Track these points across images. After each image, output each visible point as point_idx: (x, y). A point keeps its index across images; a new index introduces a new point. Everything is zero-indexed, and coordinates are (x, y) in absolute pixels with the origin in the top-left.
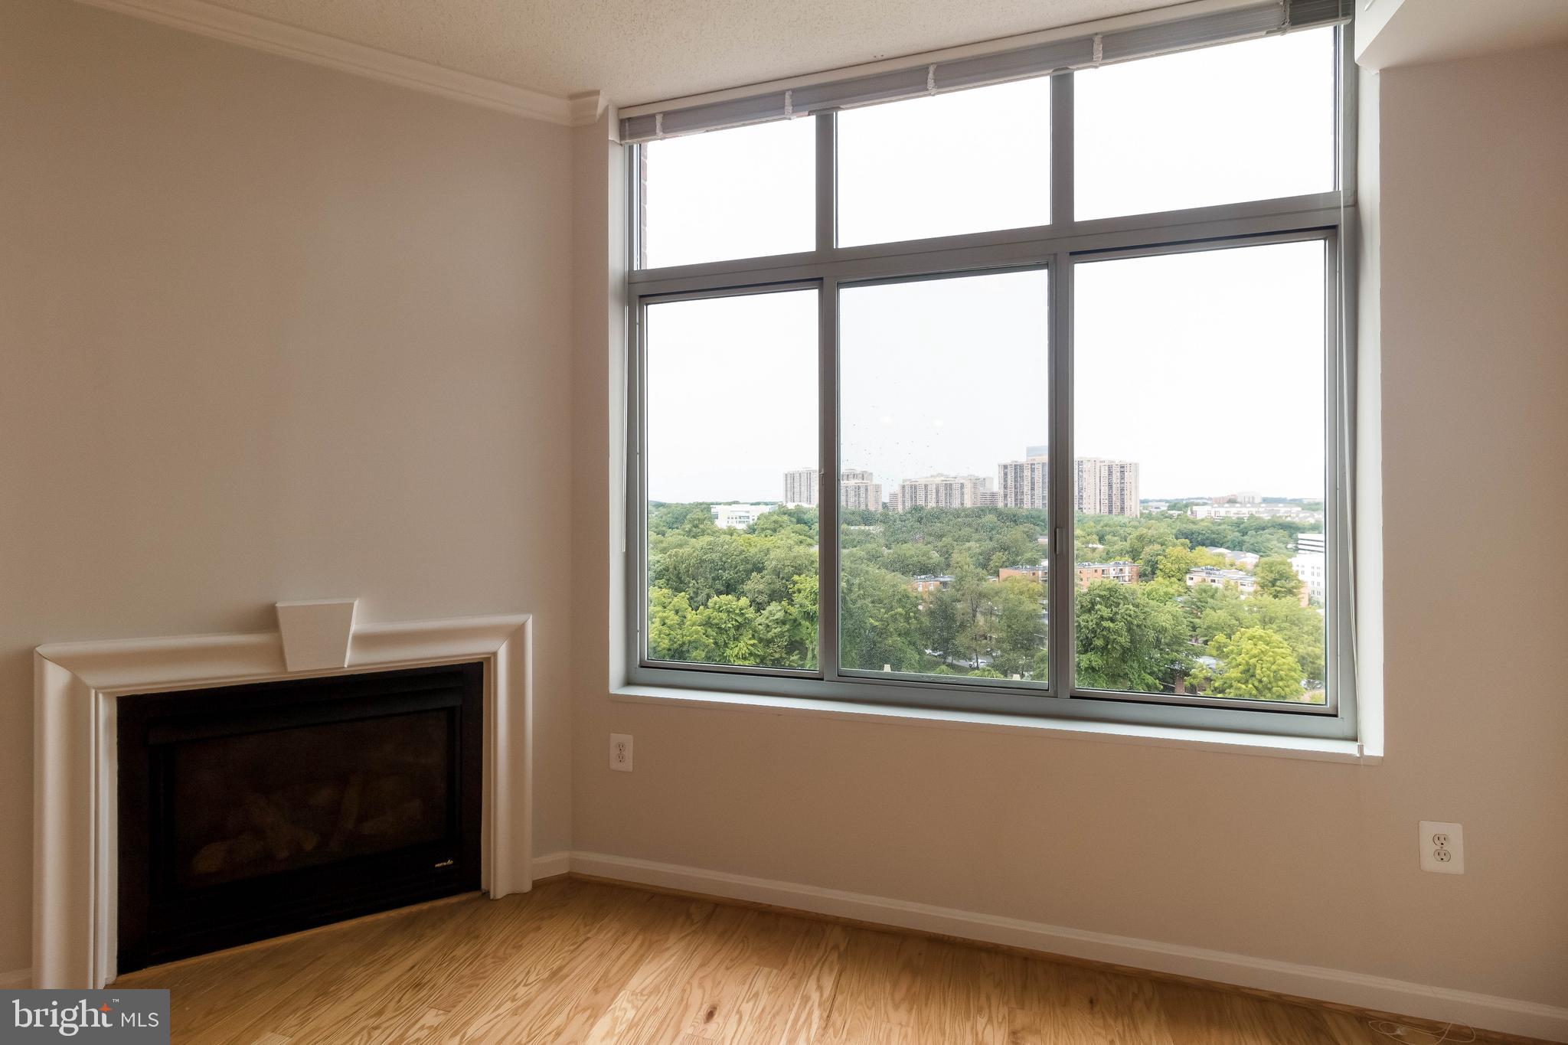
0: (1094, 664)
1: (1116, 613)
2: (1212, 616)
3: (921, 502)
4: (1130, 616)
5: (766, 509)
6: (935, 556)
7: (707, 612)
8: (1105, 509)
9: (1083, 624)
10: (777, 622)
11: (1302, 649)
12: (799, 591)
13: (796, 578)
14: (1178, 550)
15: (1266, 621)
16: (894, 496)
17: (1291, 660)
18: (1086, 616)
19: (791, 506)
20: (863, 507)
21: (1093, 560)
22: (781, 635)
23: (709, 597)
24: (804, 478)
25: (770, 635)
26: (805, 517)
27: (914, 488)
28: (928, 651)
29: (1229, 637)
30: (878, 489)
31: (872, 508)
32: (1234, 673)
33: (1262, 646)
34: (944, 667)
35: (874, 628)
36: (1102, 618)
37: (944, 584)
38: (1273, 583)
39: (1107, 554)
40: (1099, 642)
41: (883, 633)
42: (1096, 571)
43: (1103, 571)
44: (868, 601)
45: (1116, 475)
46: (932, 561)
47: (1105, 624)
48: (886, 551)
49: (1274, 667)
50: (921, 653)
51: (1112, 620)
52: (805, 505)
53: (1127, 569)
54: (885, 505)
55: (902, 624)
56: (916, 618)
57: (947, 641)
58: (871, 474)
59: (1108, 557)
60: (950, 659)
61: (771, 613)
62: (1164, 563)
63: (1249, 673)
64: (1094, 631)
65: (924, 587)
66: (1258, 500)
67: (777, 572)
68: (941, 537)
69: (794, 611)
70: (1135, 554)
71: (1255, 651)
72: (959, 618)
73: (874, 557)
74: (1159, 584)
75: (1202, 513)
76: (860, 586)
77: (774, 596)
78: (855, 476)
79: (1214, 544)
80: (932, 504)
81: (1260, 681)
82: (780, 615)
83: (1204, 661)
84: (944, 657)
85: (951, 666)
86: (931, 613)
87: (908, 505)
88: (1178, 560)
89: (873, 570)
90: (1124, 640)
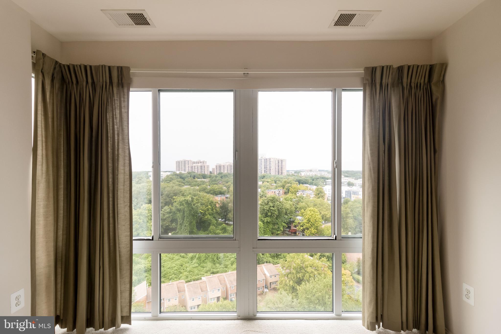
0: (268, 221)
1: (275, 205)
2: (301, 205)
3: (222, 171)
4: (278, 205)
5: (169, 173)
6: (225, 188)
7: (140, 211)
8: (277, 173)
9: (265, 208)
10: (167, 213)
11: (323, 213)
12: (175, 202)
13: (174, 197)
14: (295, 185)
15: (315, 205)
16: (213, 169)
17: (320, 216)
18: (266, 206)
19: (178, 172)
20: (203, 173)
21: (272, 189)
22: (169, 217)
23: (142, 205)
24: (183, 163)
25: (165, 218)
26: (183, 176)
27: (220, 167)
28: (220, 220)
29: (305, 210)
30: (208, 167)
31: (206, 173)
32: (305, 221)
34: (224, 225)
35: (201, 213)
36: (270, 207)
37: (227, 198)
38: (318, 194)
39: (276, 187)
40: (269, 214)
41: (204, 214)
42: (272, 192)
43: (275, 192)
44: (199, 204)
45: (280, 163)
46: (223, 190)
47: (271, 208)
48: (209, 187)
49: (315, 218)
50: (217, 220)
51: (273, 207)
52: (183, 172)
53: (281, 191)
54: (211, 172)
55: (210, 211)
56: (215, 209)
57: (226, 216)
58: (206, 162)
60: (227, 222)
61: (165, 210)
62: (291, 189)
63: (309, 221)
64: (268, 211)
65: (218, 199)
66: (317, 170)
67: (168, 196)
68: (227, 182)
69: (174, 209)
70: (283, 187)
71: (311, 214)
72: (230, 208)
73: (204, 190)
74: (289, 196)
75: (303, 174)
76: (197, 200)
77: (166, 204)
78: (201, 162)
79: (306, 183)
80: (226, 172)
81: (312, 223)
82: (168, 210)
83: (299, 218)
84: (225, 221)
85: (227, 224)
86: (221, 207)
87: (218, 172)
88: (295, 188)
89: (203, 194)
90: (276, 213)
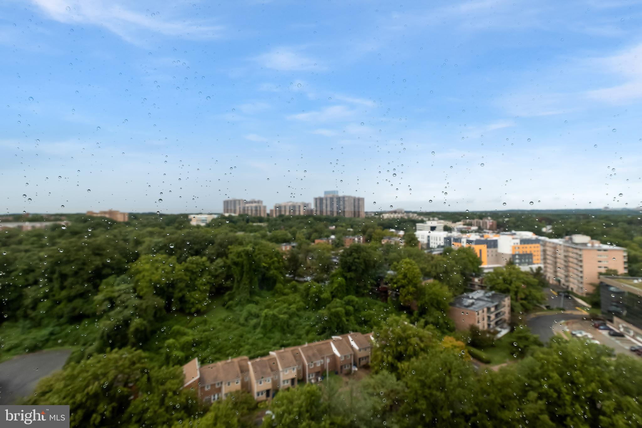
0: (352, 276)
1: (360, 256)
2: (393, 255)
3: (283, 213)
4: (365, 257)
5: (215, 216)
6: (290, 235)
7: (186, 265)
8: (353, 216)
9: (348, 261)
10: (221, 267)
11: (421, 266)
12: (231, 253)
13: (230, 247)
14: (379, 230)
15: (410, 256)
16: (272, 211)
17: (418, 270)
18: (348, 258)
19: (227, 215)
20: (258, 215)
21: (349, 235)
22: (222, 273)
23: (187, 257)
24: (233, 203)
25: (217, 273)
26: (234, 220)
27: (280, 207)
28: (288, 275)
29: (398, 262)
30: (265, 207)
31: (262, 215)
32: (400, 276)
33: (409, 266)
34: (294, 282)
35: (264, 267)
37: (293, 247)
38: (410, 242)
39: (354, 232)
40: (353, 268)
41: (268, 269)
42: (351, 239)
43: (353, 239)
44: (262, 256)
45: (356, 202)
46: (287, 238)
47: (356, 260)
48: (268, 233)
49: (413, 273)
50: (284, 276)
51: (358, 258)
52: (233, 214)
53: (362, 239)
54: (268, 215)
55: (276, 264)
56: (282, 262)
57: (295, 271)
58: (262, 201)
59: (354, 234)
60: (296, 278)
61: (218, 263)
62: (374, 236)
63: (405, 276)
64: (352, 263)
65: (285, 248)
66: (403, 212)
67: (221, 245)
68: (291, 227)
69: (229, 262)
70: (364, 232)
71: (407, 268)
72: (300, 261)
73: (264, 237)
74: (372, 244)
75: (386, 216)
76: (258, 249)
77: (219, 255)
78: (255, 202)
79: (390, 228)
80: (287, 214)
81: (409, 279)
82: (222, 264)
83: (390, 272)
84: (294, 277)
85: (297, 281)
86: (289, 260)
87: (278, 214)
88: (379, 234)
89: (264, 242)
90: (362, 266)
